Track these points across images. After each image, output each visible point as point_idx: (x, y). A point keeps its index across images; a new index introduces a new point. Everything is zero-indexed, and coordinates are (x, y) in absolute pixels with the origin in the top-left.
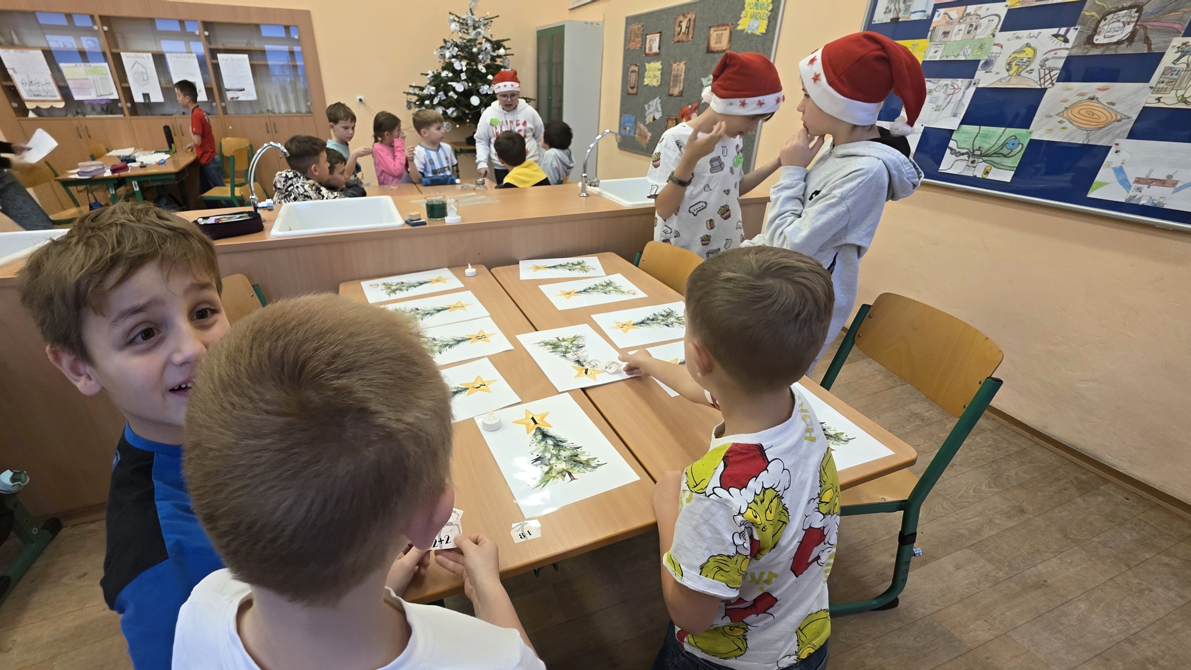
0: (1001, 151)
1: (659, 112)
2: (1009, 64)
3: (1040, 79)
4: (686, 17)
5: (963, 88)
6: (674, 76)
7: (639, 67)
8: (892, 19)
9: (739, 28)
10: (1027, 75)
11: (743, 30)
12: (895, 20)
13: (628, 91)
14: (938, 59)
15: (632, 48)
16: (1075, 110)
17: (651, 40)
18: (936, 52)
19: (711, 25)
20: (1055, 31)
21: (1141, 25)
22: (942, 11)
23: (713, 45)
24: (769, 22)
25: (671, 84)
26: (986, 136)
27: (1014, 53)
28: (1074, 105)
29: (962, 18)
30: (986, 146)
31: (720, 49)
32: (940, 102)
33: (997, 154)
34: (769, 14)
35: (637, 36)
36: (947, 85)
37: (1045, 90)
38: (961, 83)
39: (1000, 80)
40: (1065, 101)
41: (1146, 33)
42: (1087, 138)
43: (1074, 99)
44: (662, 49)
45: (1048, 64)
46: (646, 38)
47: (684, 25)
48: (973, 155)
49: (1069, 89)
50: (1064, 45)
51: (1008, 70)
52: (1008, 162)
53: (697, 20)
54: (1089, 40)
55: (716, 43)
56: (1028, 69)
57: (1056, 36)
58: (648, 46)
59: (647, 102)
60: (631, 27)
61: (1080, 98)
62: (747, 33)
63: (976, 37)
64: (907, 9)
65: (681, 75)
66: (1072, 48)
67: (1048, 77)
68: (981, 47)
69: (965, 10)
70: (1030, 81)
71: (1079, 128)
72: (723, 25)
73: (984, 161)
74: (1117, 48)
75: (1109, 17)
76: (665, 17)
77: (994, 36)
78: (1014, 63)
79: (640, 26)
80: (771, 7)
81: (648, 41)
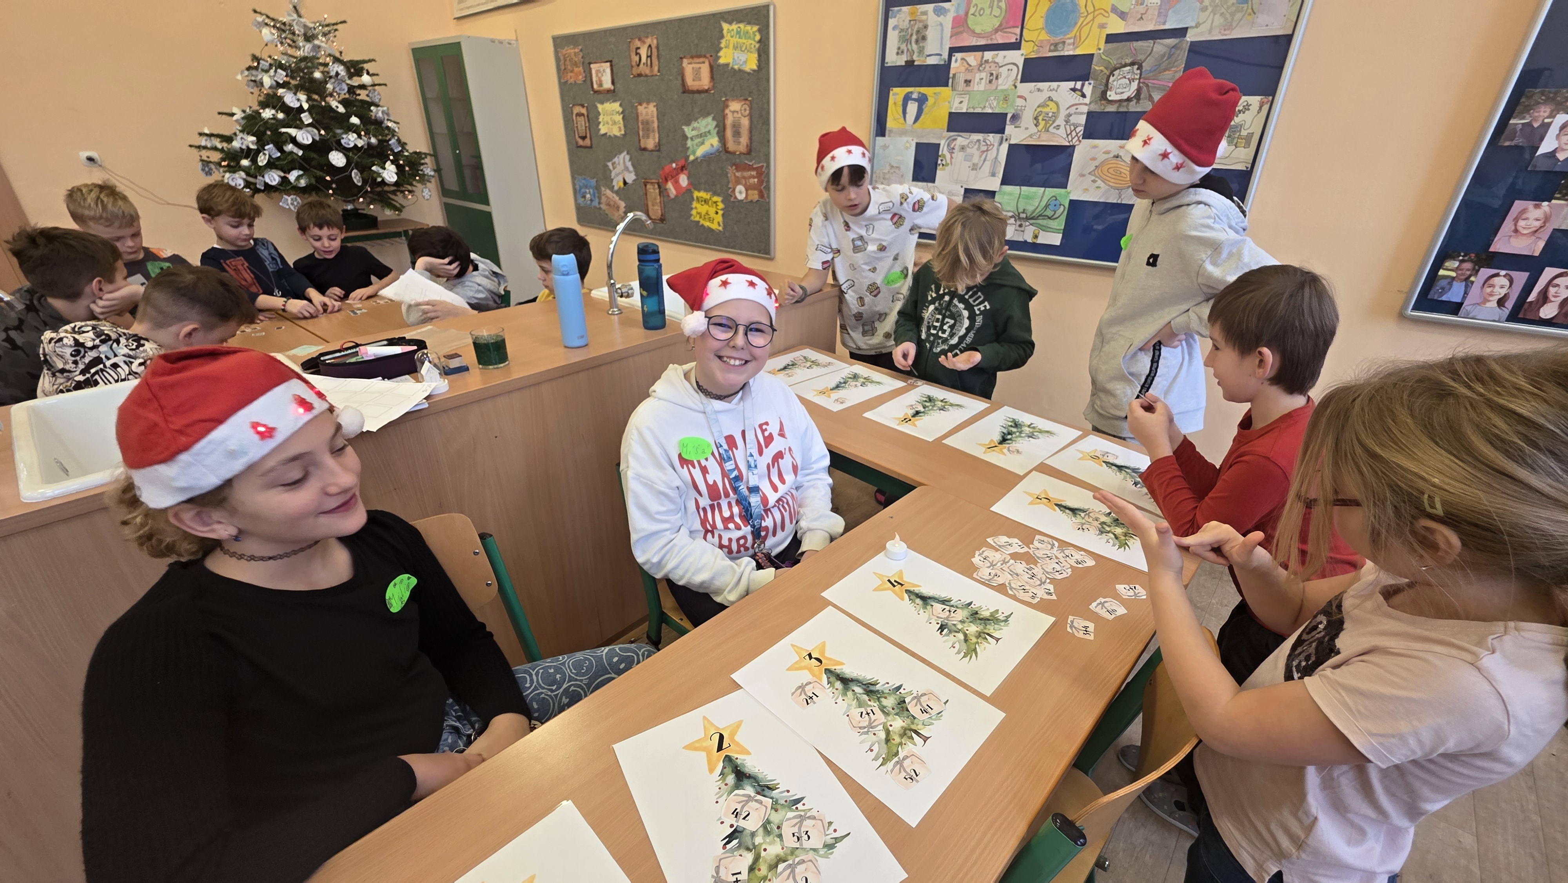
0: (1045, 213)
1: (630, 172)
2: (1036, 118)
3: (1068, 135)
4: (644, 42)
5: (996, 145)
6: (643, 123)
7: (587, 108)
8: (906, 62)
9: (722, 61)
10: (1055, 131)
11: (728, 65)
12: (910, 63)
13: (577, 143)
14: (964, 111)
15: (572, 81)
16: (1105, 168)
17: (598, 72)
18: (961, 102)
19: (682, 56)
20: (1071, 84)
21: (1143, 83)
22: (959, 55)
23: (690, 82)
24: (759, 56)
25: (641, 133)
26: (1028, 197)
27: (1038, 107)
28: (1103, 163)
29: (981, 65)
30: (1030, 209)
31: (700, 89)
32: (976, 160)
33: (1041, 216)
34: (757, 46)
35: (576, 65)
36: (979, 141)
37: (1074, 146)
38: (993, 138)
39: (1031, 136)
40: (1094, 159)
41: (1149, 91)
42: (1120, 197)
43: (1102, 157)
44: (618, 85)
45: (1073, 119)
46: (590, 69)
47: (644, 52)
48: (1020, 218)
49: (1095, 147)
50: (1082, 100)
51: (1036, 126)
52: (1054, 224)
53: (661, 48)
54: (1104, 95)
55: (694, 80)
56: (1055, 125)
57: (1074, 90)
58: (594, 79)
59: (610, 156)
60: (564, 51)
61: (1106, 156)
62: (732, 68)
63: (999, 88)
64: (921, 51)
65: (653, 122)
66: (1090, 103)
67: (1074, 134)
68: (1006, 99)
69: (983, 57)
70: (1058, 138)
71: (1112, 187)
72: (699, 56)
73: (1031, 224)
74: (1128, 105)
75: (1116, 73)
76: (613, 40)
77: (1016, 87)
78: (1040, 118)
79: (577, 50)
80: (758, 37)
81: (594, 72)
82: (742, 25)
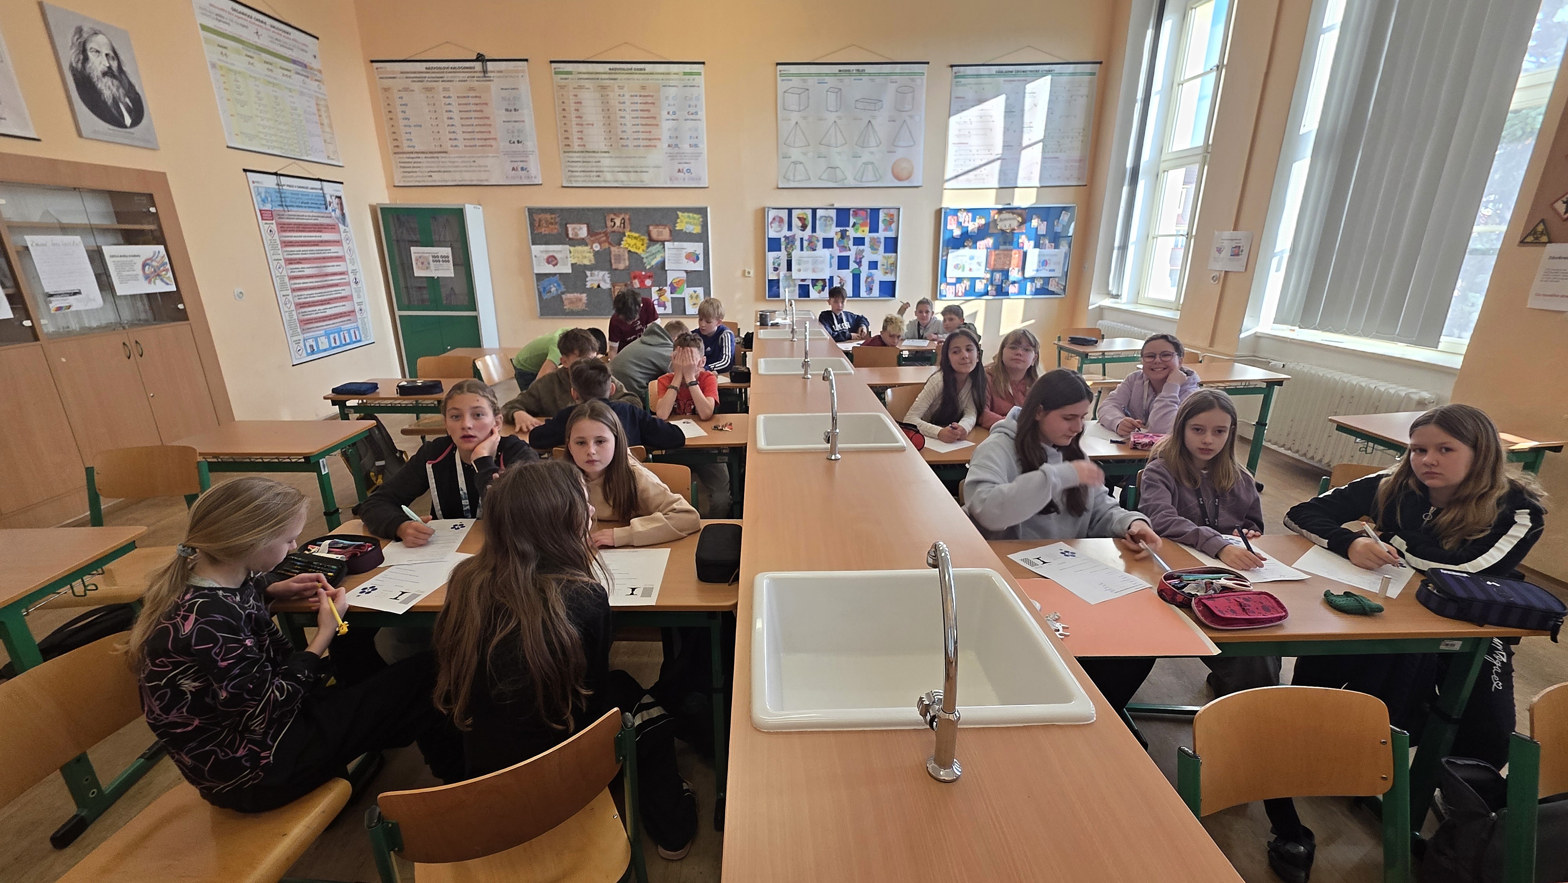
1: (605, 281)
4: (618, 217)
6: (614, 255)
9: (677, 228)
11: (682, 229)
15: (545, 231)
17: (573, 229)
19: (649, 224)
23: (654, 235)
24: (702, 227)
25: (613, 261)
31: (663, 240)
34: (700, 223)
35: (552, 224)
46: (566, 227)
47: (618, 222)
53: (632, 220)
55: (658, 236)
58: (569, 232)
60: (540, 216)
62: (686, 232)
65: (623, 256)
72: (661, 225)
76: (589, 213)
79: (553, 216)
80: (701, 220)
81: (570, 229)
82: (691, 215)
